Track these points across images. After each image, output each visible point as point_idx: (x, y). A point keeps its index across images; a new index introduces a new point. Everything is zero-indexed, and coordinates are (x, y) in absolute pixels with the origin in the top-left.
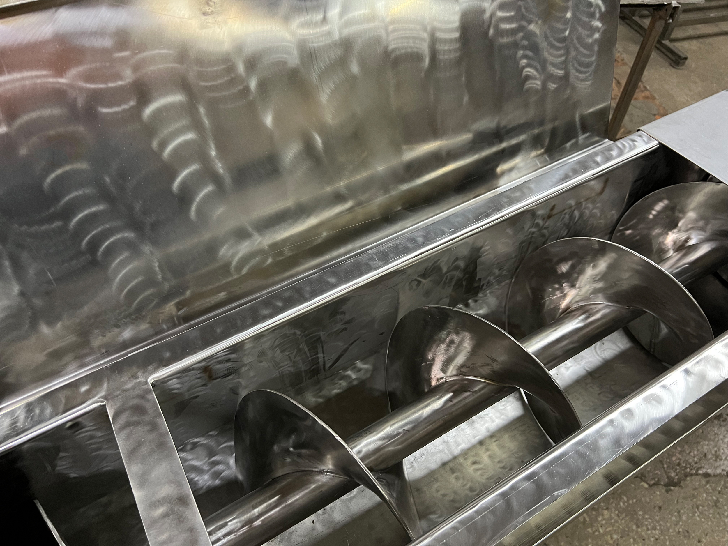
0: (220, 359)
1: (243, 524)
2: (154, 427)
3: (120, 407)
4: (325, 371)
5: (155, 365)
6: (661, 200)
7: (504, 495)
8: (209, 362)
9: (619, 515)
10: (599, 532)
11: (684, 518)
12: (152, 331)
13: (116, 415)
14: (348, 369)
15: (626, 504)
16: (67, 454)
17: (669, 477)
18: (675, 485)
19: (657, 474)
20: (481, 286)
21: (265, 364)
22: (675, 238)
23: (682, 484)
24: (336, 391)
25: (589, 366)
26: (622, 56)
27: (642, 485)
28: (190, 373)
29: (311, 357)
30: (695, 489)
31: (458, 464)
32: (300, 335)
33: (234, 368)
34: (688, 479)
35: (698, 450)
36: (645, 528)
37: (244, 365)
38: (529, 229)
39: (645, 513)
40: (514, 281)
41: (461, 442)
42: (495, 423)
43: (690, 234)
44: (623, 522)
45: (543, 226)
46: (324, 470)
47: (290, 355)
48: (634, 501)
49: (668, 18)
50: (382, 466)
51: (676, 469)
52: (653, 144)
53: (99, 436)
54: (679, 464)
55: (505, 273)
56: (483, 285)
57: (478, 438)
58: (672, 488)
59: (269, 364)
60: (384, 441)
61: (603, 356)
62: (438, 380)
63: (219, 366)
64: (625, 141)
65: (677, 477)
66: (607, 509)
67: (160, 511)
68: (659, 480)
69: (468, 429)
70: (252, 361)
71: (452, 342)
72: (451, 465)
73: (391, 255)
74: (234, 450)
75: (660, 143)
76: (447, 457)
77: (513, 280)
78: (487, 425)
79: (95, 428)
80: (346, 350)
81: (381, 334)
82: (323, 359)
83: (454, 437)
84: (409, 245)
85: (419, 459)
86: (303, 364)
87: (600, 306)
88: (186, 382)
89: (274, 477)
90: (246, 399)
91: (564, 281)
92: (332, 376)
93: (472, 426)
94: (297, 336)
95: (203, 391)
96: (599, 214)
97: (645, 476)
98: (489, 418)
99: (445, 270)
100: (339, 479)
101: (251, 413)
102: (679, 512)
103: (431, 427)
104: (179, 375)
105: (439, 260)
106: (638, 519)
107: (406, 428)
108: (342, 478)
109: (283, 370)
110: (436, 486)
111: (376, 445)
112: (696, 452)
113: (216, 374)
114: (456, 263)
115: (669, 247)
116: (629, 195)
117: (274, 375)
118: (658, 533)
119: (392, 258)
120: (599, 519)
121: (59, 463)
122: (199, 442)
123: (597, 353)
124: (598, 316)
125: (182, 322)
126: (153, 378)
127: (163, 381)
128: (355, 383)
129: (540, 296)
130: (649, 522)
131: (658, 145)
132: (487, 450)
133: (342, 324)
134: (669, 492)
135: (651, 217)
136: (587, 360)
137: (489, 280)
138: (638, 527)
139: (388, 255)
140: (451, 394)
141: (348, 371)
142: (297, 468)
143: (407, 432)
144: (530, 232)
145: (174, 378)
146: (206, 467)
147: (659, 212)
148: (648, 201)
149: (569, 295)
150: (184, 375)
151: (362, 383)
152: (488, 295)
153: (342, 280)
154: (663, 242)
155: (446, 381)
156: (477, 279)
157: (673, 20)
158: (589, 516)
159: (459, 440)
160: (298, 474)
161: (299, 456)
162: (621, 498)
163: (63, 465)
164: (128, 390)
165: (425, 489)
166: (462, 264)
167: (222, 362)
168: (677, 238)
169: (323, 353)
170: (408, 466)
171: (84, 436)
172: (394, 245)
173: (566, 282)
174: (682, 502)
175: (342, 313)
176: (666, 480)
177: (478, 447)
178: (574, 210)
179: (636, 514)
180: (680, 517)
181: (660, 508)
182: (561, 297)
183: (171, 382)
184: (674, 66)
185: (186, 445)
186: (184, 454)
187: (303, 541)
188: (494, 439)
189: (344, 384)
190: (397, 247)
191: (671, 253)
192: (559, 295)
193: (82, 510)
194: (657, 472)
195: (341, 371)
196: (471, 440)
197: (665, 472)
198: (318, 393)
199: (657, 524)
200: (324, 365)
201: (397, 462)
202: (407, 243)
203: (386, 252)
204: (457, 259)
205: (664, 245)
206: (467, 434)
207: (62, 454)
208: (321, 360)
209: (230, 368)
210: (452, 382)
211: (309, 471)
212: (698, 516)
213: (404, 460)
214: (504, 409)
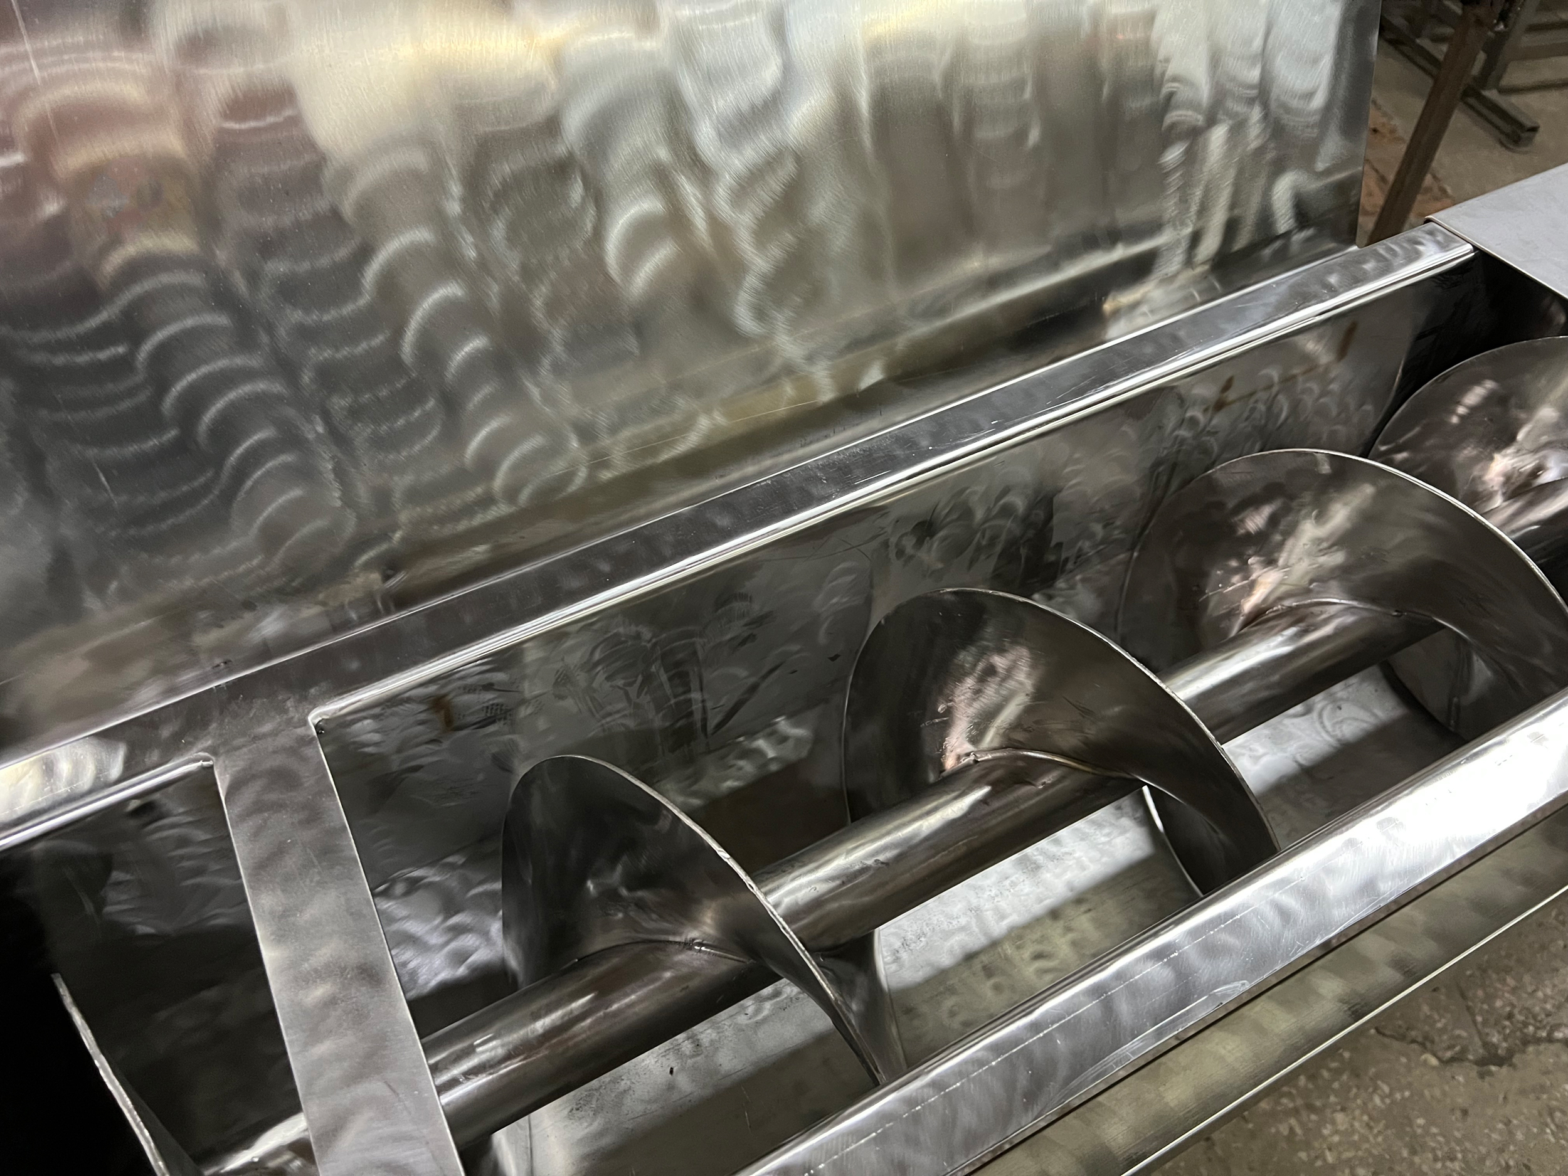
0: (470, 681)
1: (509, 1050)
2: (313, 815)
3: (244, 770)
4: (706, 734)
5: (324, 685)
6: (1477, 381)
7: (1097, 991)
8: (443, 687)
9: (1372, 1124)
10: (1325, 1160)
11: (1519, 1136)
12: (324, 624)
13: (234, 788)
14: (758, 735)
15: (1388, 1101)
16: (128, 877)
17: (1486, 1045)
18: (1500, 1062)
19: (1459, 1036)
20: (1061, 563)
21: (569, 704)
22: (1509, 468)
23: (1516, 1060)
24: (730, 784)
25: (1306, 755)
26: (1393, 123)
27: (1425, 1061)
28: (402, 707)
29: (675, 696)
30: (1546, 1073)
31: (1001, 957)
32: (649, 641)
33: (502, 705)
34: (1531, 1049)
35: (1554, 986)
36: (1430, 1156)
37: (523, 702)
38: (1173, 430)
39: (1431, 1122)
40: (1138, 557)
41: (1008, 911)
42: (1086, 872)
43: (1545, 457)
44: (1380, 1139)
45: (1205, 427)
46: (694, 940)
47: (627, 688)
48: (1407, 1094)
49: (1495, 21)
50: (827, 942)
51: (1504, 1027)
52: (1462, 252)
53: (200, 840)
54: (1510, 1016)
55: (1117, 534)
56: (1067, 560)
57: (1049, 902)
58: (1493, 1068)
59: (580, 705)
60: (832, 885)
61: (1338, 733)
62: (959, 758)
63: (467, 698)
64: (1396, 243)
65: (1505, 1045)
66: (1343, 1109)
67: (320, 992)
68: (1464, 1050)
69: (1027, 882)
70: (544, 694)
71: (991, 671)
72: (984, 958)
73: (857, 472)
74: (501, 902)
75: (1475, 248)
76: (976, 941)
77: (1135, 554)
78: (1068, 876)
79: (190, 819)
80: (753, 688)
81: (833, 659)
82: (700, 705)
83: (993, 898)
84: (898, 452)
85: (914, 945)
86: (658, 712)
87: (1332, 610)
88: (393, 730)
89: (581, 956)
90: (527, 781)
91: (1250, 552)
92: (722, 748)
93: (1035, 876)
94: (643, 644)
95: (431, 754)
96: (1334, 412)
97: (1433, 1042)
98: (1075, 861)
99: (979, 515)
100: (726, 964)
101: (538, 815)
102: (1508, 1123)
103: (940, 859)
104: (377, 710)
105: (967, 488)
106: (1414, 1136)
107: (881, 858)
108: (736, 962)
109: (612, 723)
110: (949, 1002)
111: (813, 890)
112: (1549, 991)
113: (461, 717)
114: (1002, 502)
115: (1496, 488)
116: (1403, 370)
117: (593, 733)
118: (1458, 1168)
119: (858, 478)
120: (1326, 1132)
121: (112, 895)
122: (422, 878)
123: (1324, 727)
124: (1327, 630)
125: (393, 608)
126: (320, 715)
127: (342, 721)
128: (774, 767)
129: (1195, 588)
130: (1439, 1142)
131: (1473, 254)
132: (1069, 929)
133: (745, 625)
134: (1487, 1079)
135: (1455, 420)
136: (1301, 743)
137: (1080, 549)
138: (1413, 1152)
139: (850, 472)
140: (986, 789)
141: (758, 739)
142: (633, 934)
143: (884, 865)
144: (1177, 437)
145: (365, 718)
146: (435, 939)
147: (1473, 409)
148: (1446, 382)
149: (1261, 583)
150: (389, 711)
151: (790, 769)
152: (1079, 586)
153: (746, 520)
154: (1480, 477)
155: (976, 762)
156: (1053, 543)
157: (1506, 26)
158: (1302, 1125)
159: (1003, 904)
160: (638, 948)
161: (641, 905)
162: (1376, 1088)
163: (119, 903)
164: (264, 736)
165: (925, 1009)
166: (1019, 503)
167: (475, 690)
168: (1514, 468)
169: (702, 690)
170: (889, 958)
171: (166, 838)
172: (864, 451)
173: (1256, 554)
174: (1516, 1102)
175: (744, 597)
176: (1481, 1051)
177: (1048, 922)
178: (1276, 395)
179: (1411, 1123)
180: (1511, 1133)
181: (1465, 1112)
182: (1243, 587)
183: (358, 725)
184: (1509, 145)
185: (394, 882)
186: (390, 904)
187: (648, 1112)
188: (1084, 908)
189: (747, 767)
190: (871, 455)
191: (1498, 501)
192: (1239, 584)
193: (163, 1015)
194: (1457, 1032)
195: (741, 739)
196: (1032, 906)
197: (1479, 1033)
198: (691, 785)
199: (1458, 1148)
200: (704, 720)
201: (859, 934)
202: (894, 447)
203: (847, 466)
204: (1006, 491)
205: (1484, 483)
206: (1022, 893)
207: (117, 875)
208: (696, 707)
209: (493, 705)
210: (991, 763)
211: (660, 941)
212: (1553, 1133)
213: (877, 930)
214: (1109, 842)
